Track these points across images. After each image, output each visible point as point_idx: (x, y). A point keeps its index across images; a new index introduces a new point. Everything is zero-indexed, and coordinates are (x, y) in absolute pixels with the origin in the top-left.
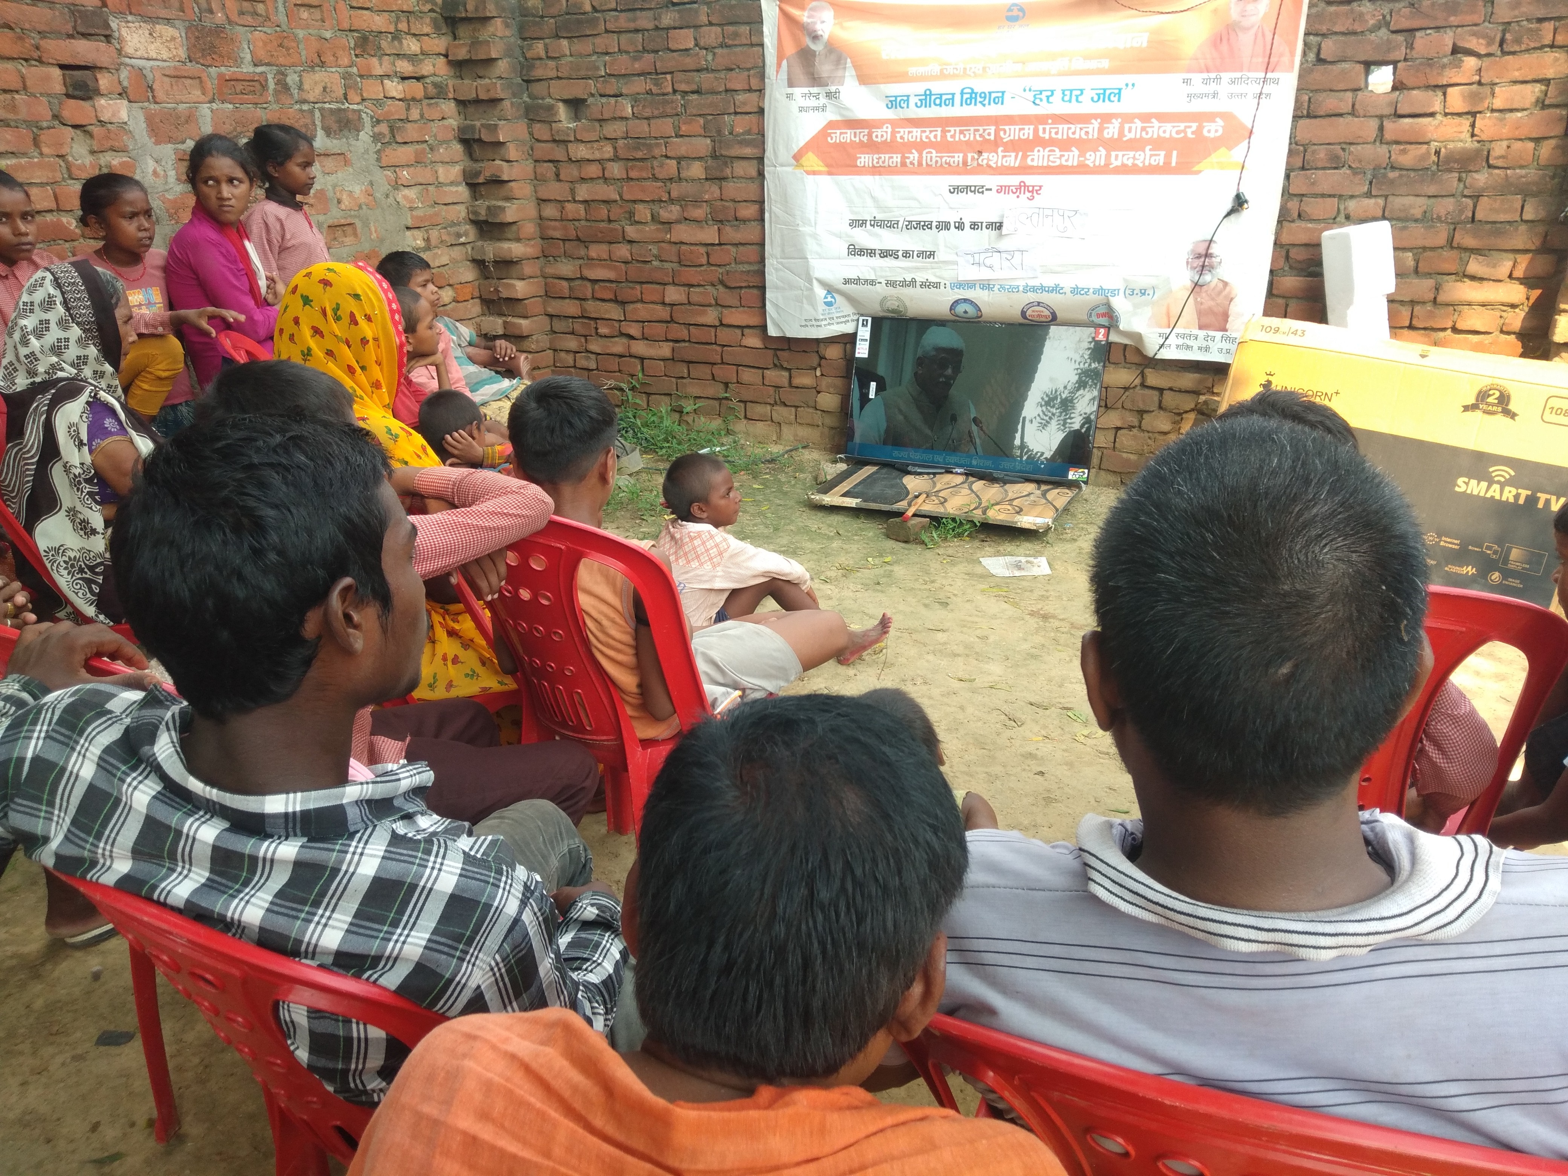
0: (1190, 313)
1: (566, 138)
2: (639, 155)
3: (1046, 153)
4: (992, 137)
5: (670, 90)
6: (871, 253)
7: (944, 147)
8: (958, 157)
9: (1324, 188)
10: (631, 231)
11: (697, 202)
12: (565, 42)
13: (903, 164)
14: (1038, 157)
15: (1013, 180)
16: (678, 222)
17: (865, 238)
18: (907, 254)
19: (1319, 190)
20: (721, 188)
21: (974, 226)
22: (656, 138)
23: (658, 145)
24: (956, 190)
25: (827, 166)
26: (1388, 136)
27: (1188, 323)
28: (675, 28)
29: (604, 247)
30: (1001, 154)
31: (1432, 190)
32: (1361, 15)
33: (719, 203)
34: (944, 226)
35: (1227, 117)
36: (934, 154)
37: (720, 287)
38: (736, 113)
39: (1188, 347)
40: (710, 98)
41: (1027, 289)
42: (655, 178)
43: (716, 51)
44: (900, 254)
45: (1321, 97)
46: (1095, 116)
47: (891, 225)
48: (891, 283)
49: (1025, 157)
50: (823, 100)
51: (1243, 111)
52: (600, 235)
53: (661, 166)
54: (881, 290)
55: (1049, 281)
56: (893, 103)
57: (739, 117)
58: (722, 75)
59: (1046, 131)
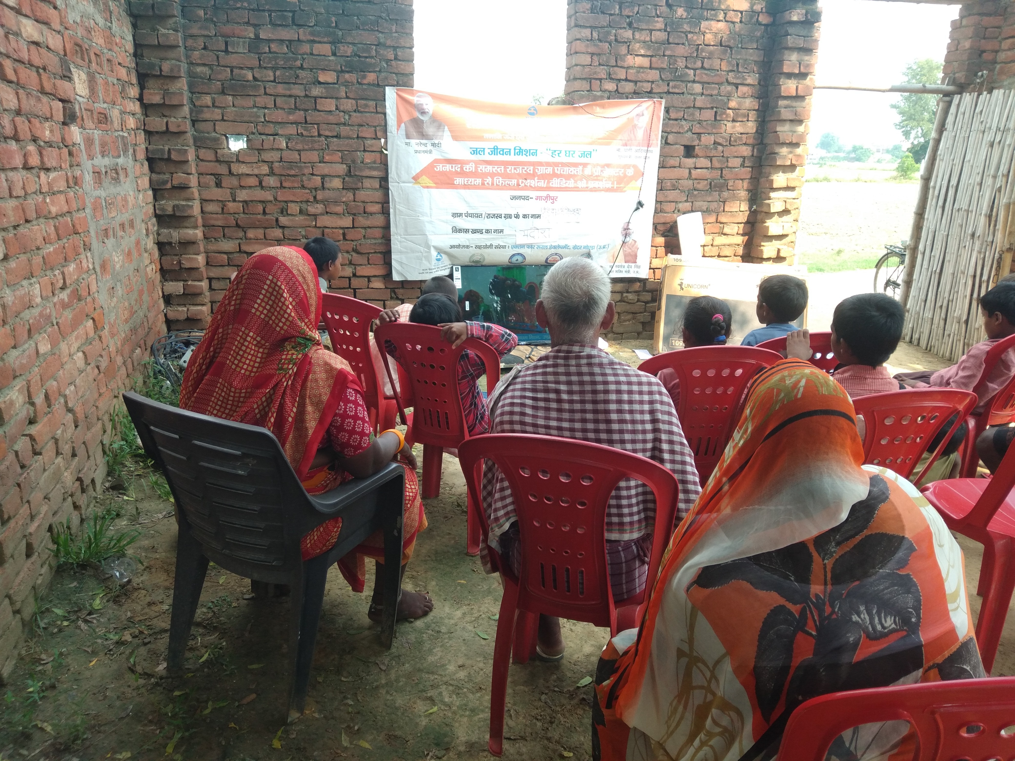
0: (621, 256)
1: (230, 160)
2: (293, 172)
3: (559, 181)
4: (532, 172)
5: (316, 134)
6: (467, 231)
7: (506, 176)
8: (514, 182)
9: (670, 198)
10: (283, 220)
11: (336, 202)
12: (230, 98)
13: (483, 184)
14: (555, 183)
15: (544, 194)
16: (322, 214)
17: (462, 223)
18: (488, 231)
19: (668, 199)
20: (354, 195)
21: (525, 216)
22: (305, 163)
23: (306, 167)
24: (514, 198)
25: (435, 183)
26: (693, 177)
27: (621, 260)
28: (321, 98)
29: (261, 231)
30: (536, 180)
31: (710, 199)
32: (682, 125)
33: (353, 203)
34: (508, 216)
35: (635, 167)
36: (501, 179)
37: (354, 254)
38: (364, 151)
39: (621, 272)
40: (347, 141)
41: (552, 247)
42: (303, 187)
43: (351, 114)
44: (484, 231)
45: (668, 159)
46: (580, 164)
47: (478, 216)
48: (477, 247)
49: (548, 182)
50: (429, 147)
51: (640, 164)
52: (257, 223)
53: (309, 180)
54: (472, 250)
55: (562, 243)
56: (475, 151)
57: (367, 153)
58: (356, 128)
59: (558, 171)
